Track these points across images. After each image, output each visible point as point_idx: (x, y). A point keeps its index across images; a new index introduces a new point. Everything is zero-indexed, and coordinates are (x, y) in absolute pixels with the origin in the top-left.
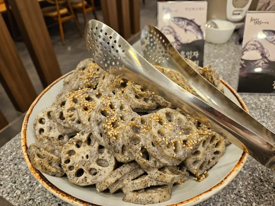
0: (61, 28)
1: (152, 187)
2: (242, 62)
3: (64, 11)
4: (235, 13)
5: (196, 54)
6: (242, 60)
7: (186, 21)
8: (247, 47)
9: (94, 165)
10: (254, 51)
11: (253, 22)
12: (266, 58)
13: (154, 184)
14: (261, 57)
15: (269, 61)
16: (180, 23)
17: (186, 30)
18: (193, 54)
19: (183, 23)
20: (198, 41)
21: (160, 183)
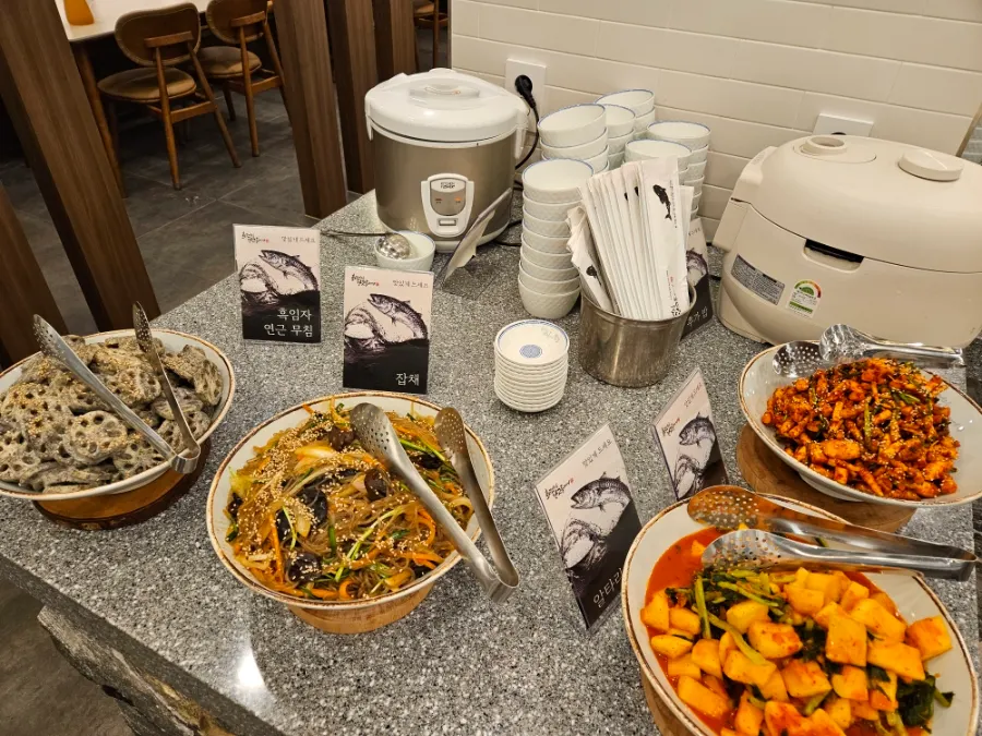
0: (171, 139)
1: (66, 483)
2: (347, 341)
3: (185, 86)
4: (442, 222)
5: (307, 314)
6: (346, 336)
7: (284, 259)
8: (351, 318)
9: (21, 463)
10: (362, 325)
11: (355, 281)
12: (381, 337)
13: (70, 480)
14: (372, 335)
15: (386, 342)
16: (274, 261)
17: (285, 273)
18: (301, 314)
19: (280, 261)
20: (308, 292)
21: (76, 480)
